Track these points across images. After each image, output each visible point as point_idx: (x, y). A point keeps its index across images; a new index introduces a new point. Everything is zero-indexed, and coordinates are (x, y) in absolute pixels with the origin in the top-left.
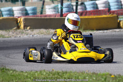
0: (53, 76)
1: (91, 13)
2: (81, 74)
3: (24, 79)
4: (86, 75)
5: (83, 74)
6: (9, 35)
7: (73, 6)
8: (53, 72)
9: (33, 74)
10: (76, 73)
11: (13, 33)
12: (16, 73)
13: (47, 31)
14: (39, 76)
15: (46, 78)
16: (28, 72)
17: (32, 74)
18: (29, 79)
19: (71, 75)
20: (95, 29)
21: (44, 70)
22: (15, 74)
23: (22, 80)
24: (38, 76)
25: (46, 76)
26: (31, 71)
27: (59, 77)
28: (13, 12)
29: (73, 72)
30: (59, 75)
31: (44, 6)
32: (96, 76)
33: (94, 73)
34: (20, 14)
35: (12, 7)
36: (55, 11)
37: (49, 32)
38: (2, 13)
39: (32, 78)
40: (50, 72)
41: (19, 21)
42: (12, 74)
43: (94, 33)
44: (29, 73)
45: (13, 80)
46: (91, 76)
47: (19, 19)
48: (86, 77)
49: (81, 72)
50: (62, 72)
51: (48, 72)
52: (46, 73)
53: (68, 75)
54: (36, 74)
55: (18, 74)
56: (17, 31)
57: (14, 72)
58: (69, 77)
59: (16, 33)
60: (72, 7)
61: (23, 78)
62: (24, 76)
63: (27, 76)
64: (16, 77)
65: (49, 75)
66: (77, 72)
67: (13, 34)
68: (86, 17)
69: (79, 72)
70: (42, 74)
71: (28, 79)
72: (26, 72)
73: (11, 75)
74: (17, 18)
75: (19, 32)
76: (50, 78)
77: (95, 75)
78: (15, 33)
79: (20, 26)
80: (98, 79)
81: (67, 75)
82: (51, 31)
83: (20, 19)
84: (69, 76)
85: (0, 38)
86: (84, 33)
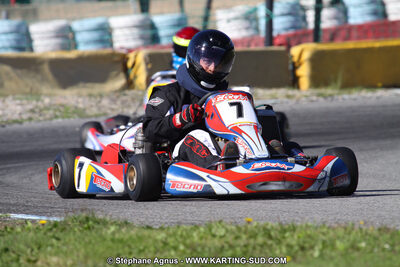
0: (252, 241)
1: (364, 31)
2: (341, 232)
3: (157, 251)
4: (360, 234)
5: (349, 233)
6: (99, 109)
7: (304, 9)
8: (249, 226)
9: (184, 233)
10: (325, 230)
11: (114, 101)
12: (128, 232)
14: (203, 241)
15: (226, 246)
16: (168, 228)
17: (181, 236)
18: (173, 253)
19: (309, 236)
20: (380, 84)
21: (220, 222)
22: (127, 237)
24: (200, 242)
25: (227, 242)
26: (179, 224)
27: (270, 242)
28: (110, 34)
29: (315, 225)
30: (270, 237)
31: (212, 12)
33: (383, 230)
34: (134, 39)
35: (109, 17)
36: (247, 28)
38: (74, 38)
39: (182, 247)
40: (239, 229)
41: (130, 64)
42: (117, 236)
43: (378, 98)
44: (171, 231)
45: (119, 256)
46: (376, 239)
47: (131, 56)
48: (360, 242)
49: (339, 225)
50: (279, 228)
51: (234, 228)
52: (227, 231)
53: (299, 237)
54: (195, 234)
55: (135, 237)
56: (125, 95)
57: (123, 230)
58: (304, 242)
59: (123, 102)
60: (301, 13)
61: (152, 249)
62: (156, 241)
63: (165, 244)
64: (129, 247)
65: (237, 238)
66: (327, 225)
67: (114, 106)
68: (351, 45)
69: (336, 225)
70: (214, 236)
71: (169, 250)
72: (162, 229)
73: (113, 240)
74: (124, 51)
75: (133, 99)
76: (239, 246)
77: (388, 236)
78: (119, 102)
79: (135, 77)
80: (397, 248)
81: (296, 237)
83: (136, 56)
84: (301, 241)
85: (72, 119)
86: (344, 99)
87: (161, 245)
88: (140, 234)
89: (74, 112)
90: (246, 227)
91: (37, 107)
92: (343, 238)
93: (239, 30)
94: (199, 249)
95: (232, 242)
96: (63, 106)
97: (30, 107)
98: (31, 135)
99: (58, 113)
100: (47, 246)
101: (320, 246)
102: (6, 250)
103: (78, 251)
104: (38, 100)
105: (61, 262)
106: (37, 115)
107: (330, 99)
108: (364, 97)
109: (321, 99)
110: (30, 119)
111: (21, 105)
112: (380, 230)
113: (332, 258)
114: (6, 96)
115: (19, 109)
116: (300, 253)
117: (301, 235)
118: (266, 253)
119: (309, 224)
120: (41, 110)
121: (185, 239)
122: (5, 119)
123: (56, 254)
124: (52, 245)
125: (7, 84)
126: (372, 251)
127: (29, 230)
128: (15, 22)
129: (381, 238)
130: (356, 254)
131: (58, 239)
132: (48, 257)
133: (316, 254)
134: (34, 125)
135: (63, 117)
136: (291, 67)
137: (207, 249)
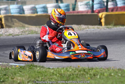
0: (79, 73)
2: (107, 70)
3: (51, 75)
4: (112, 71)
5: (109, 71)
8: (79, 68)
9: (59, 70)
10: (102, 69)
12: (43, 69)
13: (78, 27)
14: (65, 73)
15: (71, 74)
16: (55, 68)
17: (58, 71)
18: (55, 76)
19: (97, 71)
23: (48, 77)
24: (64, 73)
27: (85, 73)
28: (47, 9)
29: (99, 68)
30: (85, 72)
31: (77, 3)
32: (122, 72)
33: (120, 69)
35: (46, 4)
37: (81, 28)
38: (36, 10)
39: (58, 75)
42: (39, 71)
44: (55, 70)
45: (39, 77)
46: (117, 72)
48: (112, 73)
49: (106, 68)
50: (88, 69)
51: (75, 68)
52: (72, 70)
54: (62, 70)
55: (44, 71)
57: (41, 69)
58: (95, 73)
60: (103, 3)
61: (49, 75)
62: (50, 72)
63: (53, 73)
64: (42, 74)
65: (75, 72)
66: (103, 67)
68: (117, 13)
70: (68, 71)
71: (54, 75)
72: (53, 69)
73: (37, 72)
76: (75, 74)
77: (120, 72)
80: (123, 75)
81: (93, 71)
82: (82, 27)
85: (34, 34)
86: (114, 29)
87: (52, 74)
88: (46, 70)
89: (34, 32)
90: (78, 68)
91: (24, 31)
92: (107, 72)
93: (84, 8)
94: (63, 75)
95: (73, 73)
96: (31, 30)
97: (21, 31)
98: (21, 39)
99: (30, 33)
100: (17, 74)
101: (100, 75)
102: (5, 75)
103: (27, 75)
104: (24, 29)
105: (21, 79)
106: (23, 33)
107: (110, 29)
108: (120, 28)
109: (108, 29)
110: (22, 34)
111: (19, 30)
112: (118, 69)
113: (103, 79)
114: (15, 27)
115: (18, 31)
116: (94, 77)
117: (94, 71)
118: (83, 77)
119: (97, 67)
120: (25, 32)
121: (59, 72)
122: (14, 34)
123: (20, 76)
124: (19, 74)
125: (15, 24)
126: (115, 76)
127: (13, 69)
128: (19, 5)
129: (119, 72)
130: (110, 77)
131: (21, 72)
132: (18, 77)
133: (98, 77)
134: (23, 36)
135: (31, 34)
136: (99, 19)
137: (65, 75)
